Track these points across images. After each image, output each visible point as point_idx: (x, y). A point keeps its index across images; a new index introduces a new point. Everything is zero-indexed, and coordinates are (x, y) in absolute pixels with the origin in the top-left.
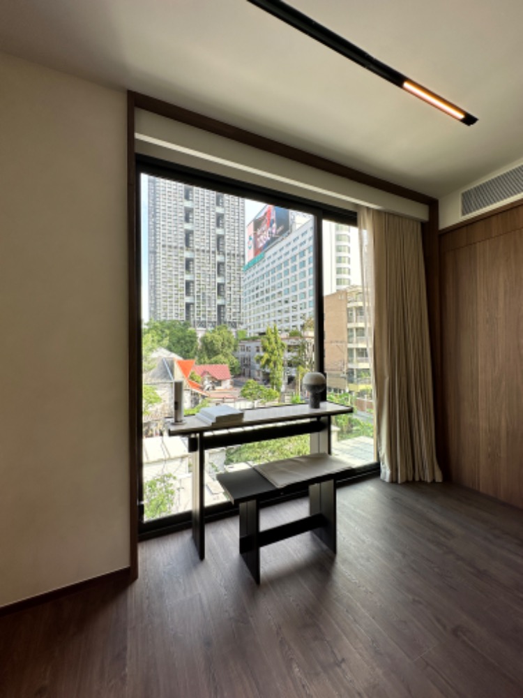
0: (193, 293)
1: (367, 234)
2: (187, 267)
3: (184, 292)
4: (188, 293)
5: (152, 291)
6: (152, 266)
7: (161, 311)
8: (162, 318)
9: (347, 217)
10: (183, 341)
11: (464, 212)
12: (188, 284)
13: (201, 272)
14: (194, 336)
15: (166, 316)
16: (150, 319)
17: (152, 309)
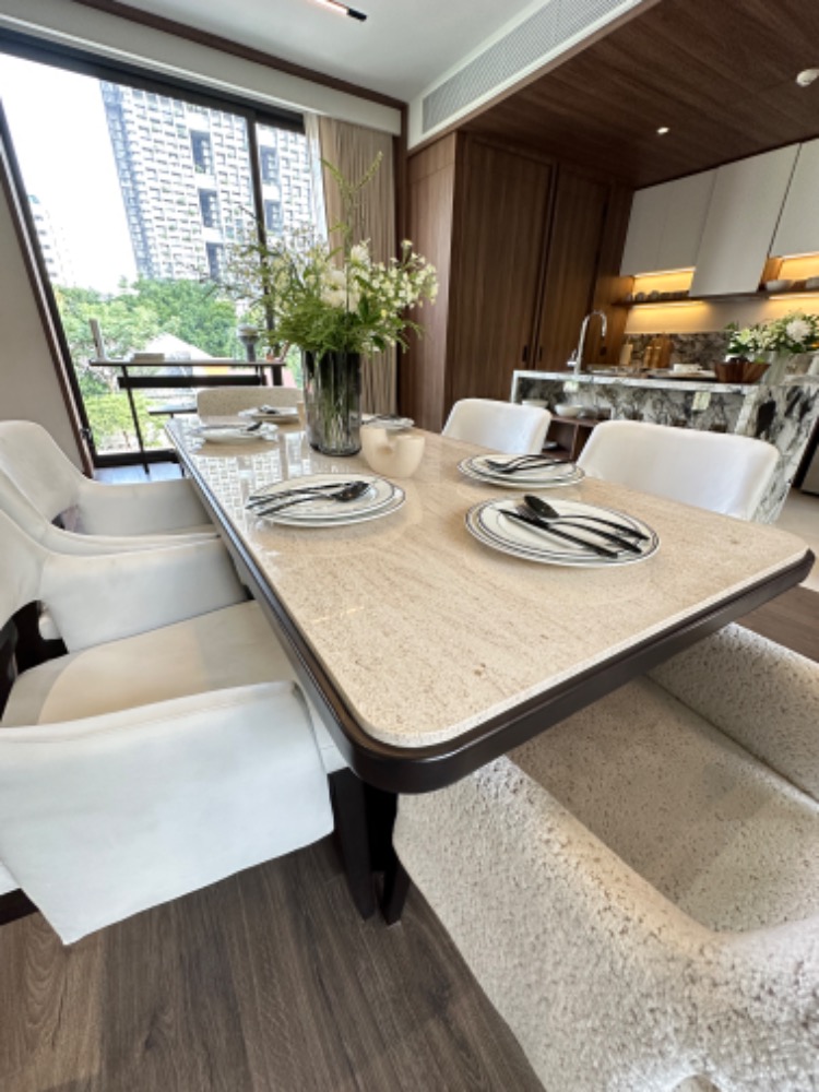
0: (219, 221)
1: (315, 142)
2: (198, 157)
3: (199, 218)
4: (208, 222)
5: (132, 212)
6: (120, 146)
7: (158, 259)
8: (165, 275)
9: (293, 122)
10: (207, 324)
11: (425, 129)
12: (205, 198)
13: (230, 171)
14: (229, 312)
15: (169, 271)
16: (141, 276)
17: (141, 254)
